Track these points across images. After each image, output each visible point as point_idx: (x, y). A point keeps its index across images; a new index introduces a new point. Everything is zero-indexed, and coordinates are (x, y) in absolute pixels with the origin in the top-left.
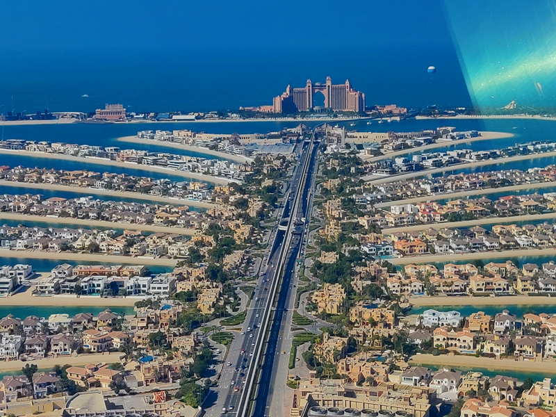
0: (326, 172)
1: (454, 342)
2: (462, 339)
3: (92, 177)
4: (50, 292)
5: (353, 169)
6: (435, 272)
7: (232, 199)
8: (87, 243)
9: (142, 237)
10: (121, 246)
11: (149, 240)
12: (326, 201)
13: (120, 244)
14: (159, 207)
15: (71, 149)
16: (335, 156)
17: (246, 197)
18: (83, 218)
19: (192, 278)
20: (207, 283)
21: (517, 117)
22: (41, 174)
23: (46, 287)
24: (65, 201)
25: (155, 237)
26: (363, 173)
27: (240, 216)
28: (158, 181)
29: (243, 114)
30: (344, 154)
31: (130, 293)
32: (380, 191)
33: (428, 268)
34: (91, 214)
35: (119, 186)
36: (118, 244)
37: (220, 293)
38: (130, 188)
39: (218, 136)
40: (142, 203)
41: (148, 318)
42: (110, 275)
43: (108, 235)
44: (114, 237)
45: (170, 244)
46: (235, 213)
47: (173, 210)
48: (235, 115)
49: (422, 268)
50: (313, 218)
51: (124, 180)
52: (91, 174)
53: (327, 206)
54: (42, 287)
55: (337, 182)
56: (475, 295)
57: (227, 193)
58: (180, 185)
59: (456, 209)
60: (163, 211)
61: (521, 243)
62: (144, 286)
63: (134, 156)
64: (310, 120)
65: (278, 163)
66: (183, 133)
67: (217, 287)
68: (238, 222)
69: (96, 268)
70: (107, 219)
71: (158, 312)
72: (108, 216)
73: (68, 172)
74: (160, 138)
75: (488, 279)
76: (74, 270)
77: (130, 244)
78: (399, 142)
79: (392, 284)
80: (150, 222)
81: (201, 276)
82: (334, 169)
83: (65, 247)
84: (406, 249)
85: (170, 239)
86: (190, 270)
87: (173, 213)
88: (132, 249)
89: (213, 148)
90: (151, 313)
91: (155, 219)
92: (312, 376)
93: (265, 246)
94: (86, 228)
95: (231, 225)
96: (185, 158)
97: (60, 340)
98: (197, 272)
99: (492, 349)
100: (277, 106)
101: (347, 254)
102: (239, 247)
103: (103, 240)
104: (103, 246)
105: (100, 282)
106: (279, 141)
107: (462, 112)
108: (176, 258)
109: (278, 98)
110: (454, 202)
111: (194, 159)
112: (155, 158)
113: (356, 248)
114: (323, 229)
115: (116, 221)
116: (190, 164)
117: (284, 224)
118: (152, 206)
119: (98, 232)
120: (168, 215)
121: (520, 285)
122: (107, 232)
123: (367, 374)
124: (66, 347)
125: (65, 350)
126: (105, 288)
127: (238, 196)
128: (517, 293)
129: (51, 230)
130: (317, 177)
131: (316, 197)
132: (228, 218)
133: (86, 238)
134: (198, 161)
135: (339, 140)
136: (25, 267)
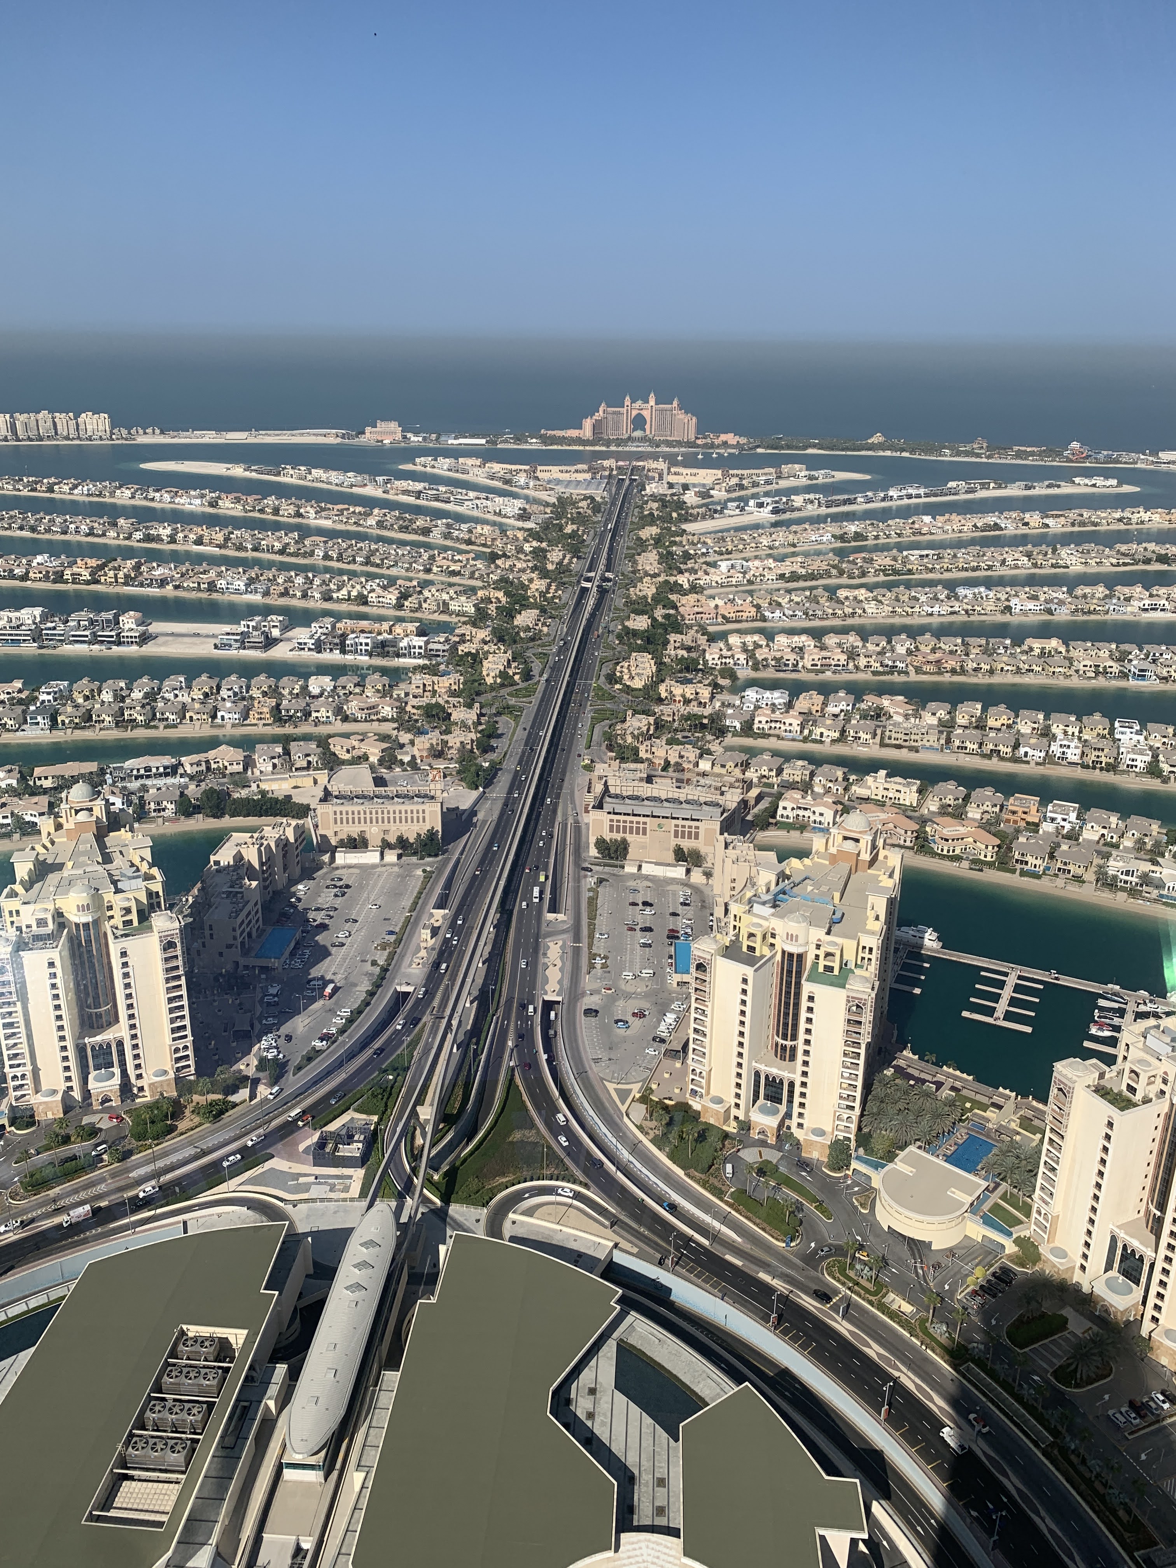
0: (642, 517)
1: (778, 725)
2: (788, 721)
3: (360, 513)
4: (310, 649)
5: (674, 515)
6: (764, 643)
7: (527, 547)
8: (354, 593)
9: (418, 589)
10: (394, 598)
11: (426, 593)
12: (639, 554)
13: (391, 597)
14: (439, 554)
15: (335, 477)
16: (654, 497)
17: (544, 545)
18: (349, 563)
19: (475, 640)
20: (493, 648)
21: (881, 453)
22: (299, 507)
23: (305, 644)
24: (325, 542)
25: (434, 590)
26: (686, 520)
27: (534, 569)
28: (439, 522)
29: (545, 440)
30: (666, 495)
31: (404, 655)
32: (704, 543)
33: (756, 638)
34: (358, 559)
35: (392, 525)
36: (389, 596)
37: (509, 661)
38: (404, 529)
39: (514, 467)
40: (420, 547)
41: (424, 685)
42: (380, 634)
43: (379, 585)
44: (384, 588)
45: (452, 599)
46: (530, 564)
47: (456, 558)
48: (534, 440)
49: (750, 639)
50: (623, 574)
51: (398, 519)
52: (358, 509)
53: (640, 559)
54: (300, 644)
55: (654, 530)
56: (809, 671)
57: (521, 538)
58: (465, 527)
59: (797, 568)
60: (444, 558)
61: (869, 611)
62: (420, 647)
63: (410, 488)
64: (627, 449)
65: (584, 504)
66: (470, 461)
67: (505, 652)
68: (533, 575)
69: (364, 624)
70: (378, 566)
71: (435, 679)
72: (378, 562)
73: (330, 506)
74: (442, 466)
75: (825, 654)
76: (338, 625)
77: (404, 596)
78: (735, 481)
79: (712, 656)
80: (428, 571)
81: (488, 639)
82: (652, 514)
83: (327, 597)
84: (732, 615)
85: (452, 592)
86: (474, 630)
87: (456, 561)
88: (406, 603)
89: (507, 482)
90: (428, 679)
91: (435, 569)
92: (611, 759)
93: (564, 606)
94: (353, 574)
95: (524, 578)
96: (472, 494)
97: (321, 706)
98: (482, 634)
99: (822, 734)
100: (587, 430)
101: (660, 619)
102: (534, 606)
103: (373, 591)
104: (372, 597)
105: (369, 641)
106: (588, 476)
107: (814, 446)
108: (458, 615)
109: (588, 420)
110: (792, 559)
111: (484, 495)
112: (435, 492)
113: (672, 612)
114: (635, 587)
115: (388, 568)
116: (478, 502)
117: (588, 580)
118: (431, 552)
119: (367, 581)
120: (450, 563)
121: (862, 662)
122: (377, 581)
123: (673, 759)
124: (329, 714)
125: (328, 717)
126: (374, 647)
127: (535, 544)
128: (857, 668)
129: (310, 575)
130: (632, 523)
131: (628, 548)
132: (523, 570)
133: (353, 587)
134: (487, 499)
135: (661, 478)
136: (281, 618)
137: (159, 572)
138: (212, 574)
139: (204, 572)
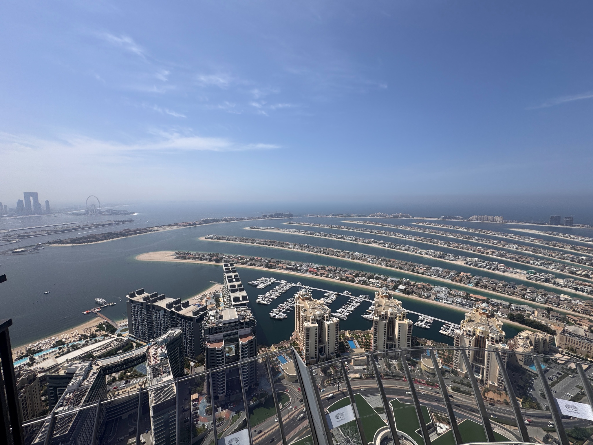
15: (580, 238)
18: (582, 264)
22: (564, 245)
23: (561, 284)
24: (574, 256)
73: (577, 246)
76: (576, 282)
83: (572, 272)
94: (584, 268)
97: (564, 303)
105: (589, 289)
125: (566, 307)
129: (566, 265)
133: (584, 272)
136: (552, 275)
137: (511, 256)
138: (529, 259)
139: (526, 258)
